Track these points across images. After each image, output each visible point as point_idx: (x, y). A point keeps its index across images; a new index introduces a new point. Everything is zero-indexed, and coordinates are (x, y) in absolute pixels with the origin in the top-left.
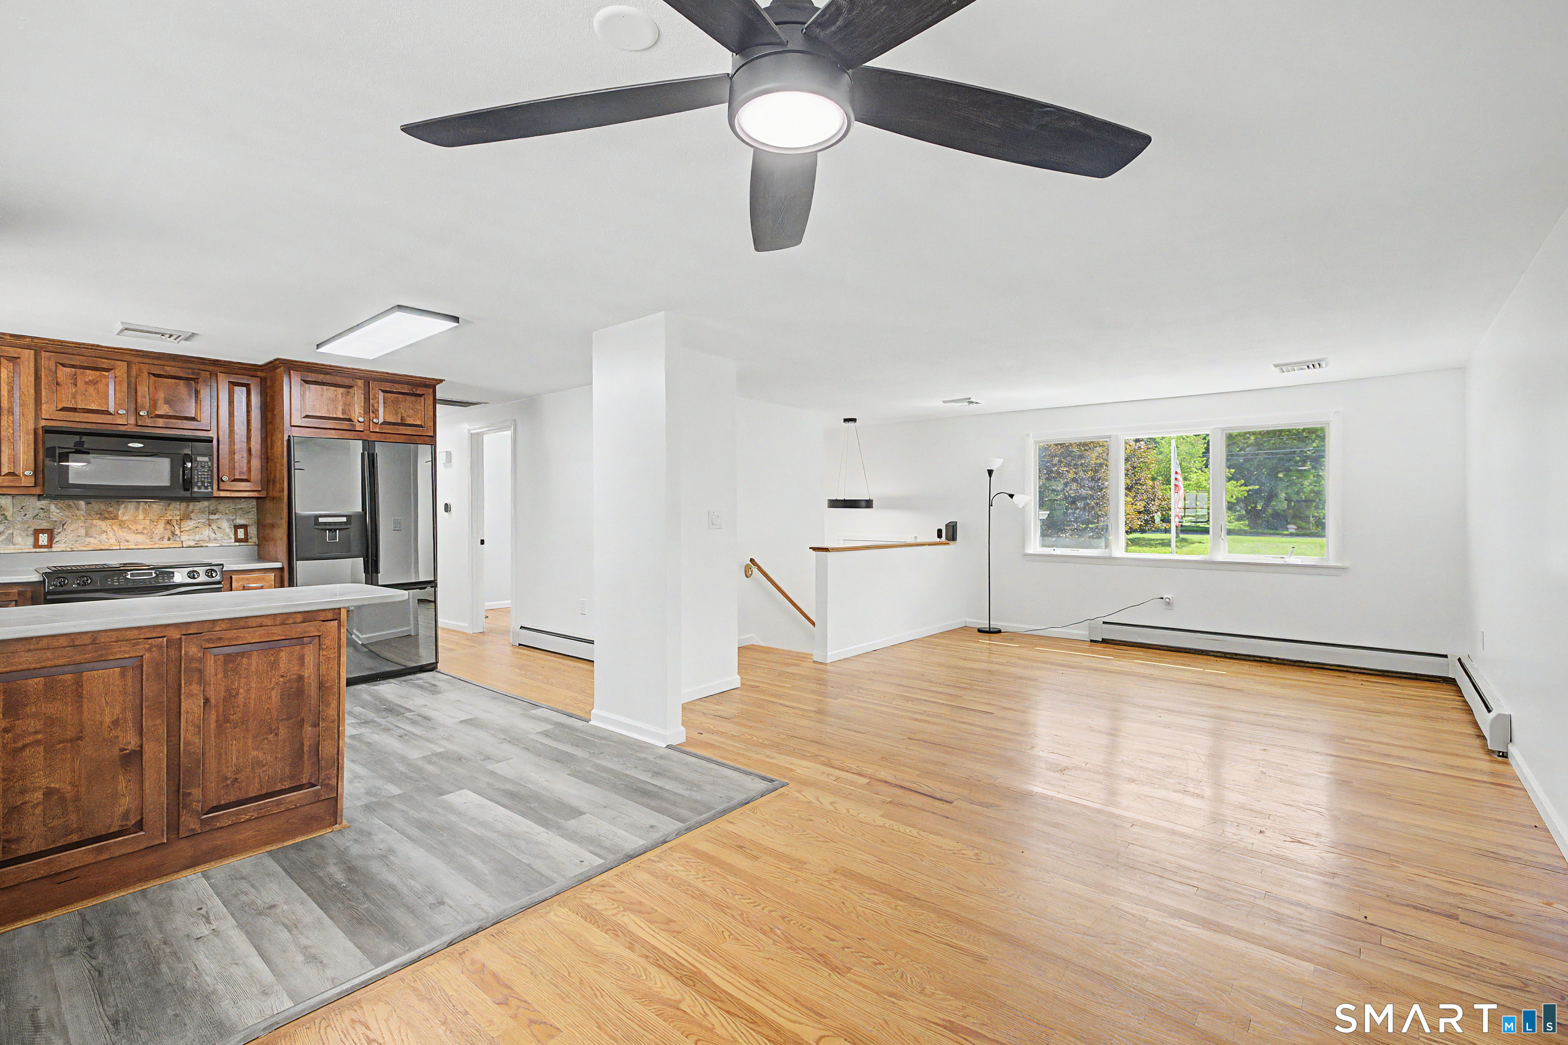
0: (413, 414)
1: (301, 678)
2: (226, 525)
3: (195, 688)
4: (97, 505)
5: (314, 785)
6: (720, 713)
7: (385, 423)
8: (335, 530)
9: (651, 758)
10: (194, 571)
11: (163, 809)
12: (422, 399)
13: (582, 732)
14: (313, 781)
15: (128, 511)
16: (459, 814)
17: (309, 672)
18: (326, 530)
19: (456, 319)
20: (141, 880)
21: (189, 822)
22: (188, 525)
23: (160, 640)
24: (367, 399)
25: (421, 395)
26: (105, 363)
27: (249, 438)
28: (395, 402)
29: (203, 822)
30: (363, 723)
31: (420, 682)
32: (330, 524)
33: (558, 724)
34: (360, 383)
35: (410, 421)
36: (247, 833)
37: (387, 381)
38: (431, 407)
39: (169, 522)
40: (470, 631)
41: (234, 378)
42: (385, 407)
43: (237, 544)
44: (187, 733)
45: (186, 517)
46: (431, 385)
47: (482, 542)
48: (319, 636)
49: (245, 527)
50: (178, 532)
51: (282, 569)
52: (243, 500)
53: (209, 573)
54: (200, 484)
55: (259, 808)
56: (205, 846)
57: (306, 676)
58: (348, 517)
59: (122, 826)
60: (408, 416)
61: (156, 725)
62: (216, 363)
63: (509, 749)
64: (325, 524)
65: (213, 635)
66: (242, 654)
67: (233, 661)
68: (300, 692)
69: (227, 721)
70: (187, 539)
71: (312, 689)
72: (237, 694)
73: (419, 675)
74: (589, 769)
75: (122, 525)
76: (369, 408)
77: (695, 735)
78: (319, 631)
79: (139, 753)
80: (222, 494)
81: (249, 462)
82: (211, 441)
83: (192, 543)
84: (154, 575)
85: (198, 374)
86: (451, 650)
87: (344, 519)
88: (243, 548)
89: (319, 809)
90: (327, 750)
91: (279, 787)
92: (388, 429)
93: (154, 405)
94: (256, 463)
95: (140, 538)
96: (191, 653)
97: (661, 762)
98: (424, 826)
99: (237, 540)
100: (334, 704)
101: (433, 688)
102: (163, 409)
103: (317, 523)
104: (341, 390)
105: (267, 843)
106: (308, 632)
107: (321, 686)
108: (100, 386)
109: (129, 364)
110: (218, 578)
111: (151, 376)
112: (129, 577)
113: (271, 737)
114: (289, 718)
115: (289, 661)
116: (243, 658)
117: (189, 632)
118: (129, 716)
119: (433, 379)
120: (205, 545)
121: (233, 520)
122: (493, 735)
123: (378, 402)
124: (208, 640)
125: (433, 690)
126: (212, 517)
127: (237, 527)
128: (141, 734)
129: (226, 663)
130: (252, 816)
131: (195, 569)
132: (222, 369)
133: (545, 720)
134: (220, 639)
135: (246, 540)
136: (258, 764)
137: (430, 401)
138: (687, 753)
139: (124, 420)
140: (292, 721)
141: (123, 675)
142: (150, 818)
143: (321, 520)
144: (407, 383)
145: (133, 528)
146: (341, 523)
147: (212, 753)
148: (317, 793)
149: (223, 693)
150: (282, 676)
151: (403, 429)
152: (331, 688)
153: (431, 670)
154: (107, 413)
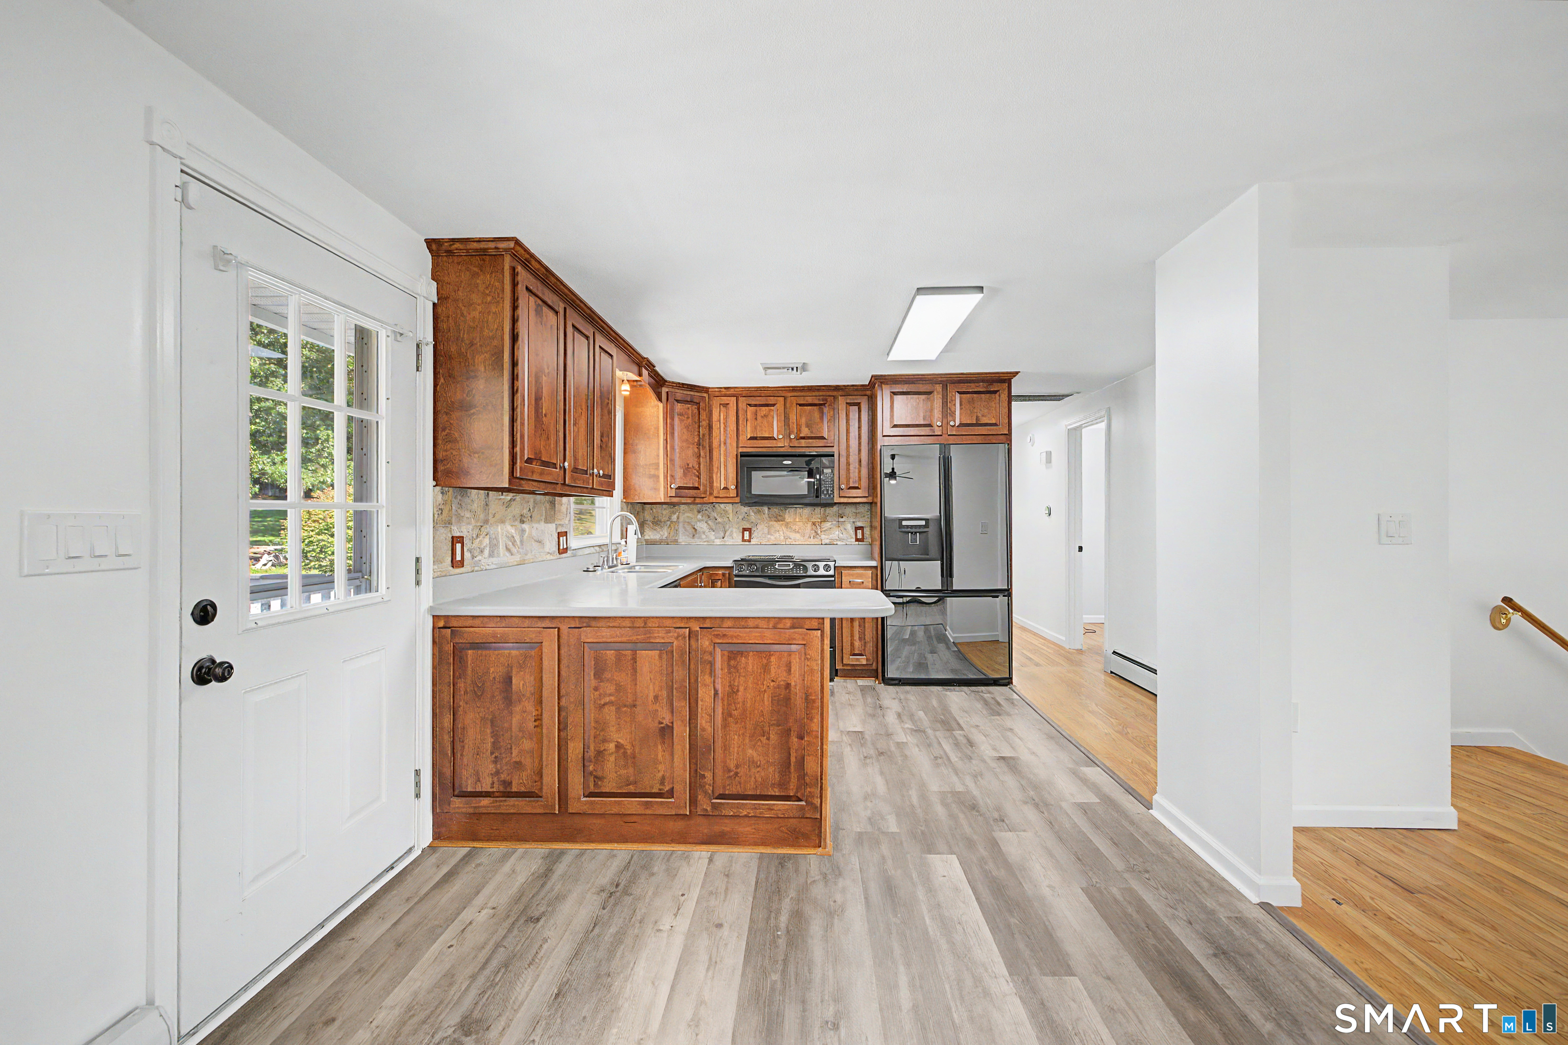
0: (988, 412)
1: (788, 686)
2: (850, 528)
3: (708, 679)
4: (775, 510)
5: (800, 800)
6: (1391, 872)
7: (961, 425)
8: (916, 533)
9: (1222, 915)
10: (815, 565)
11: (686, 783)
12: (997, 395)
13: (1132, 823)
14: (799, 795)
15: (790, 515)
16: (931, 890)
17: (795, 679)
18: (909, 532)
19: (980, 289)
20: (673, 841)
21: (705, 804)
22: (827, 525)
23: (684, 630)
24: (945, 403)
25: (995, 392)
26: (771, 400)
27: (860, 450)
28: (971, 402)
29: (714, 806)
30: (916, 731)
31: (986, 696)
32: (912, 526)
33: (1108, 801)
34: (939, 388)
35: (985, 420)
36: (745, 829)
37: (960, 382)
38: (1006, 404)
39: (814, 524)
40: (1067, 647)
41: (850, 399)
42: (961, 409)
43: (857, 543)
44: (703, 721)
45: (824, 520)
46: (1005, 379)
47: (1081, 549)
48: (805, 645)
49: (861, 528)
50: (819, 532)
51: (876, 567)
52: (861, 505)
53: (827, 568)
54: (825, 493)
55: (755, 808)
56: (717, 828)
57: (793, 684)
58: (927, 520)
59: (660, 790)
60: (983, 416)
61: (682, 706)
62: (837, 388)
63: (1031, 814)
64: (908, 526)
65: (719, 631)
66: (741, 653)
67: (735, 659)
68: (787, 700)
69: (730, 715)
70: (825, 538)
71: (798, 701)
72: (738, 691)
73: (991, 688)
74: (1114, 890)
75: (787, 525)
76: (947, 412)
77: (1324, 898)
78: (803, 639)
79: (671, 728)
80: (843, 500)
81: (860, 472)
82: (833, 456)
83: (827, 541)
84: (791, 567)
85: (826, 400)
86: (1037, 665)
87: (923, 523)
88: (861, 547)
89: (806, 827)
90: (811, 766)
91: (771, 792)
92: (964, 430)
93: (799, 430)
94: (864, 472)
95: (798, 536)
96: (705, 646)
97: (1238, 931)
98: (889, 889)
99: (857, 540)
100: (817, 719)
101: (996, 708)
102: (805, 432)
103: (901, 526)
104: (923, 397)
105: (764, 843)
106: (794, 639)
107: (807, 698)
108: (770, 418)
109: (785, 398)
110: (831, 572)
111: (798, 406)
112: (777, 567)
113: (764, 739)
114: (778, 725)
115: (779, 667)
116: (742, 657)
117: (705, 626)
118: (665, 693)
119: (1007, 373)
120: (835, 543)
121: (854, 522)
122: (1023, 788)
123: (955, 405)
124: (717, 636)
125: (995, 710)
126: (841, 520)
127: (857, 529)
128: (672, 712)
129: (730, 659)
130: (749, 813)
131: (817, 563)
132: (840, 393)
133: (1095, 788)
134: (724, 635)
135: (862, 540)
136: (753, 763)
137: (1004, 396)
138: (1294, 932)
139: (782, 444)
140: (780, 727)
141: (660, 657)
142: (677, 788)
143: (904, 523)
144: (983, 381)
145: (794, 527)
146: (920, 526)
147: (719, 744)
148: (802, 808)
149: (727, 689)
150: (773, 681)
151: (978, 430)
152: (814, 701)
153: (1005, 685)
154: (772, 438)
